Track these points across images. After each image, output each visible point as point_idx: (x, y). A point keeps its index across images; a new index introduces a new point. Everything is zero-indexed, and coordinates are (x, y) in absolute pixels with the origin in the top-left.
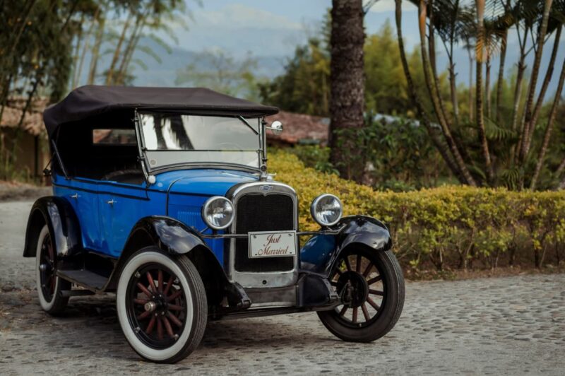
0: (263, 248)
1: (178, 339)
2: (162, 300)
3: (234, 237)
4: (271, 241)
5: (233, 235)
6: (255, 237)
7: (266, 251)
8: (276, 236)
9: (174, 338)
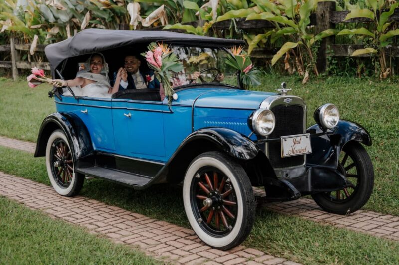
0: (291, 149)
1: (232, 229)
2: (218, 196)
3: (267, 141)
4: (295, 142)
5: (266, 139)
6: (285, 140)
7: (293, 151)
8: (298, 139)
9: (229, 229)
